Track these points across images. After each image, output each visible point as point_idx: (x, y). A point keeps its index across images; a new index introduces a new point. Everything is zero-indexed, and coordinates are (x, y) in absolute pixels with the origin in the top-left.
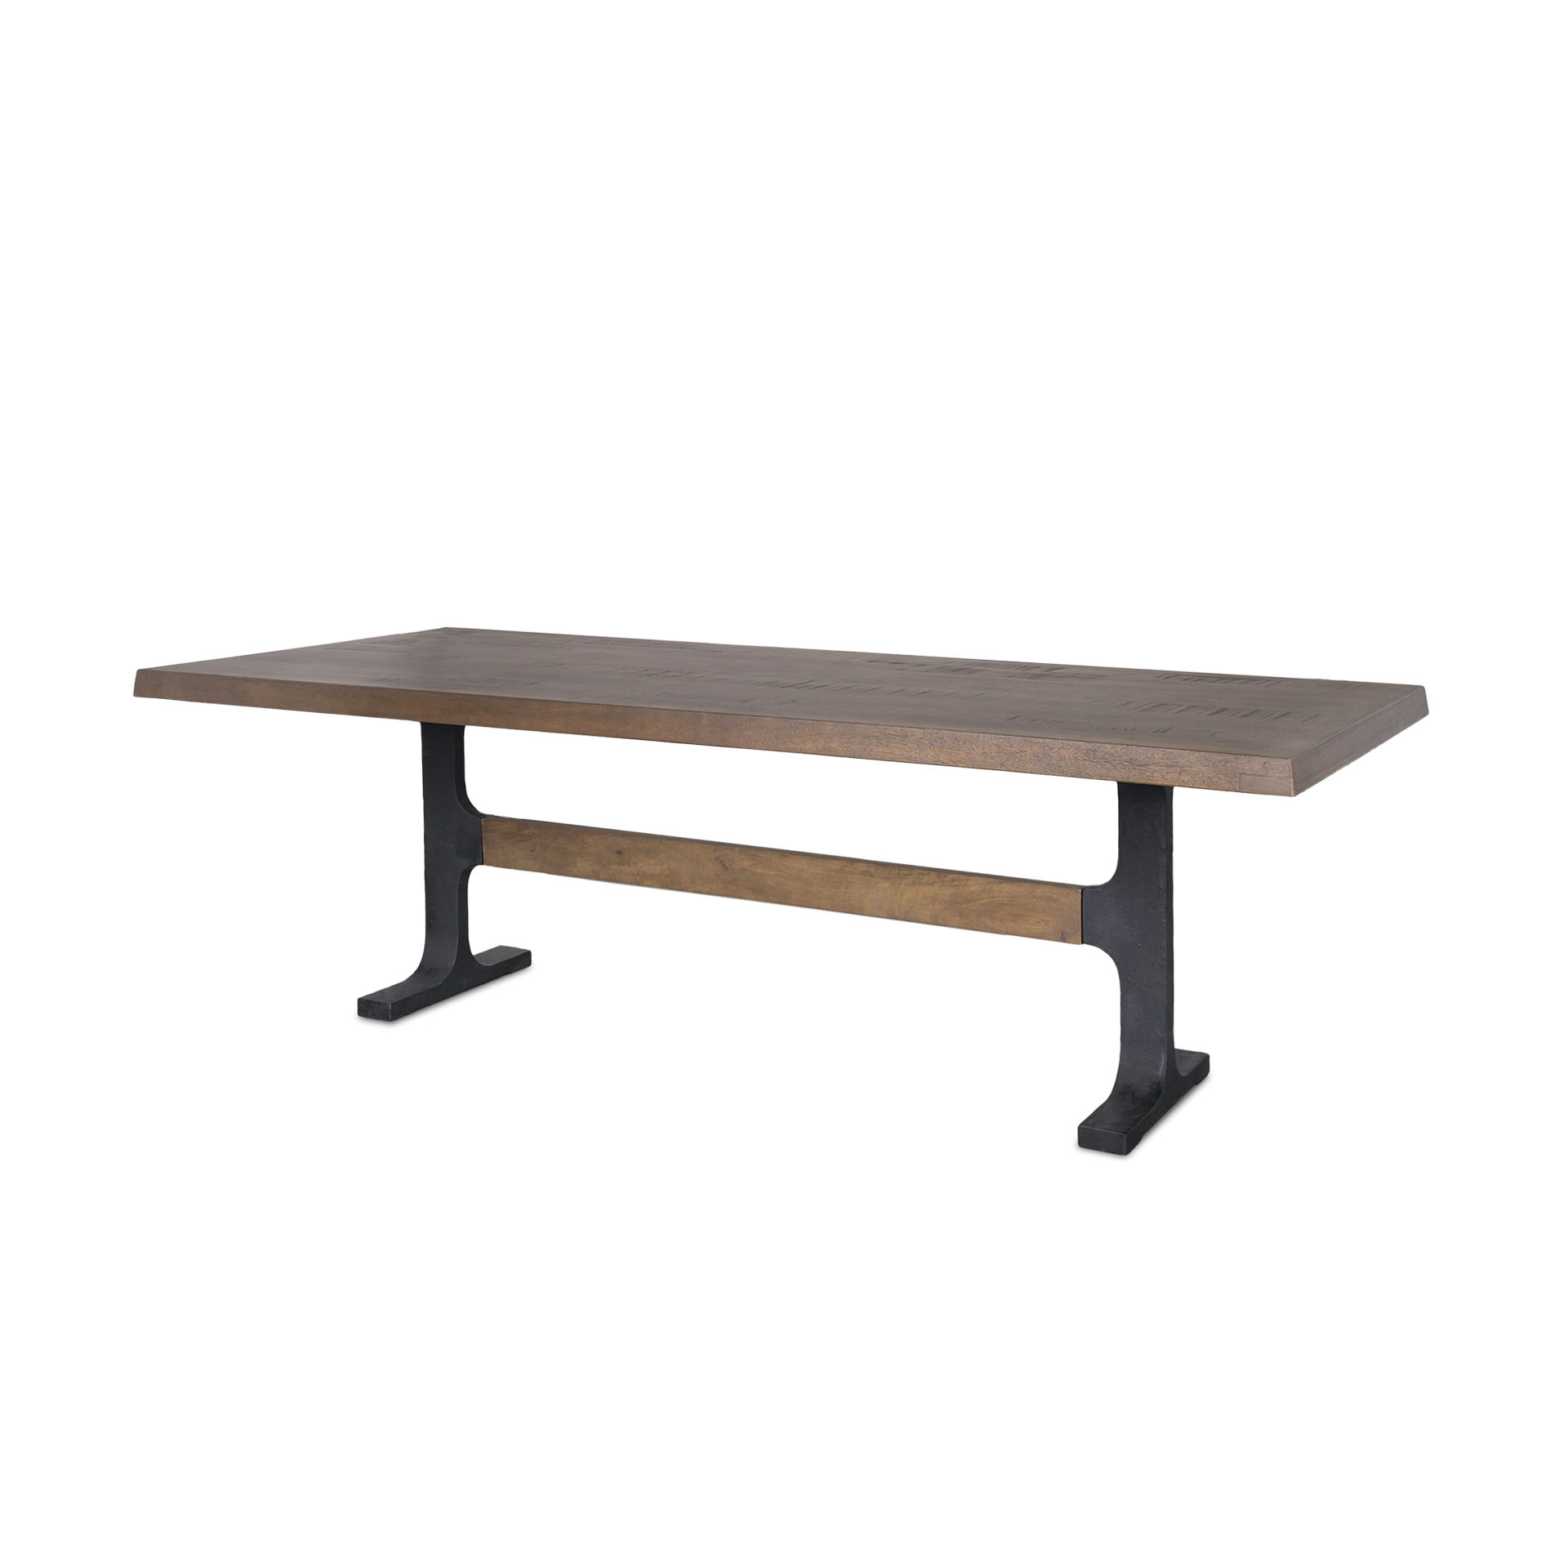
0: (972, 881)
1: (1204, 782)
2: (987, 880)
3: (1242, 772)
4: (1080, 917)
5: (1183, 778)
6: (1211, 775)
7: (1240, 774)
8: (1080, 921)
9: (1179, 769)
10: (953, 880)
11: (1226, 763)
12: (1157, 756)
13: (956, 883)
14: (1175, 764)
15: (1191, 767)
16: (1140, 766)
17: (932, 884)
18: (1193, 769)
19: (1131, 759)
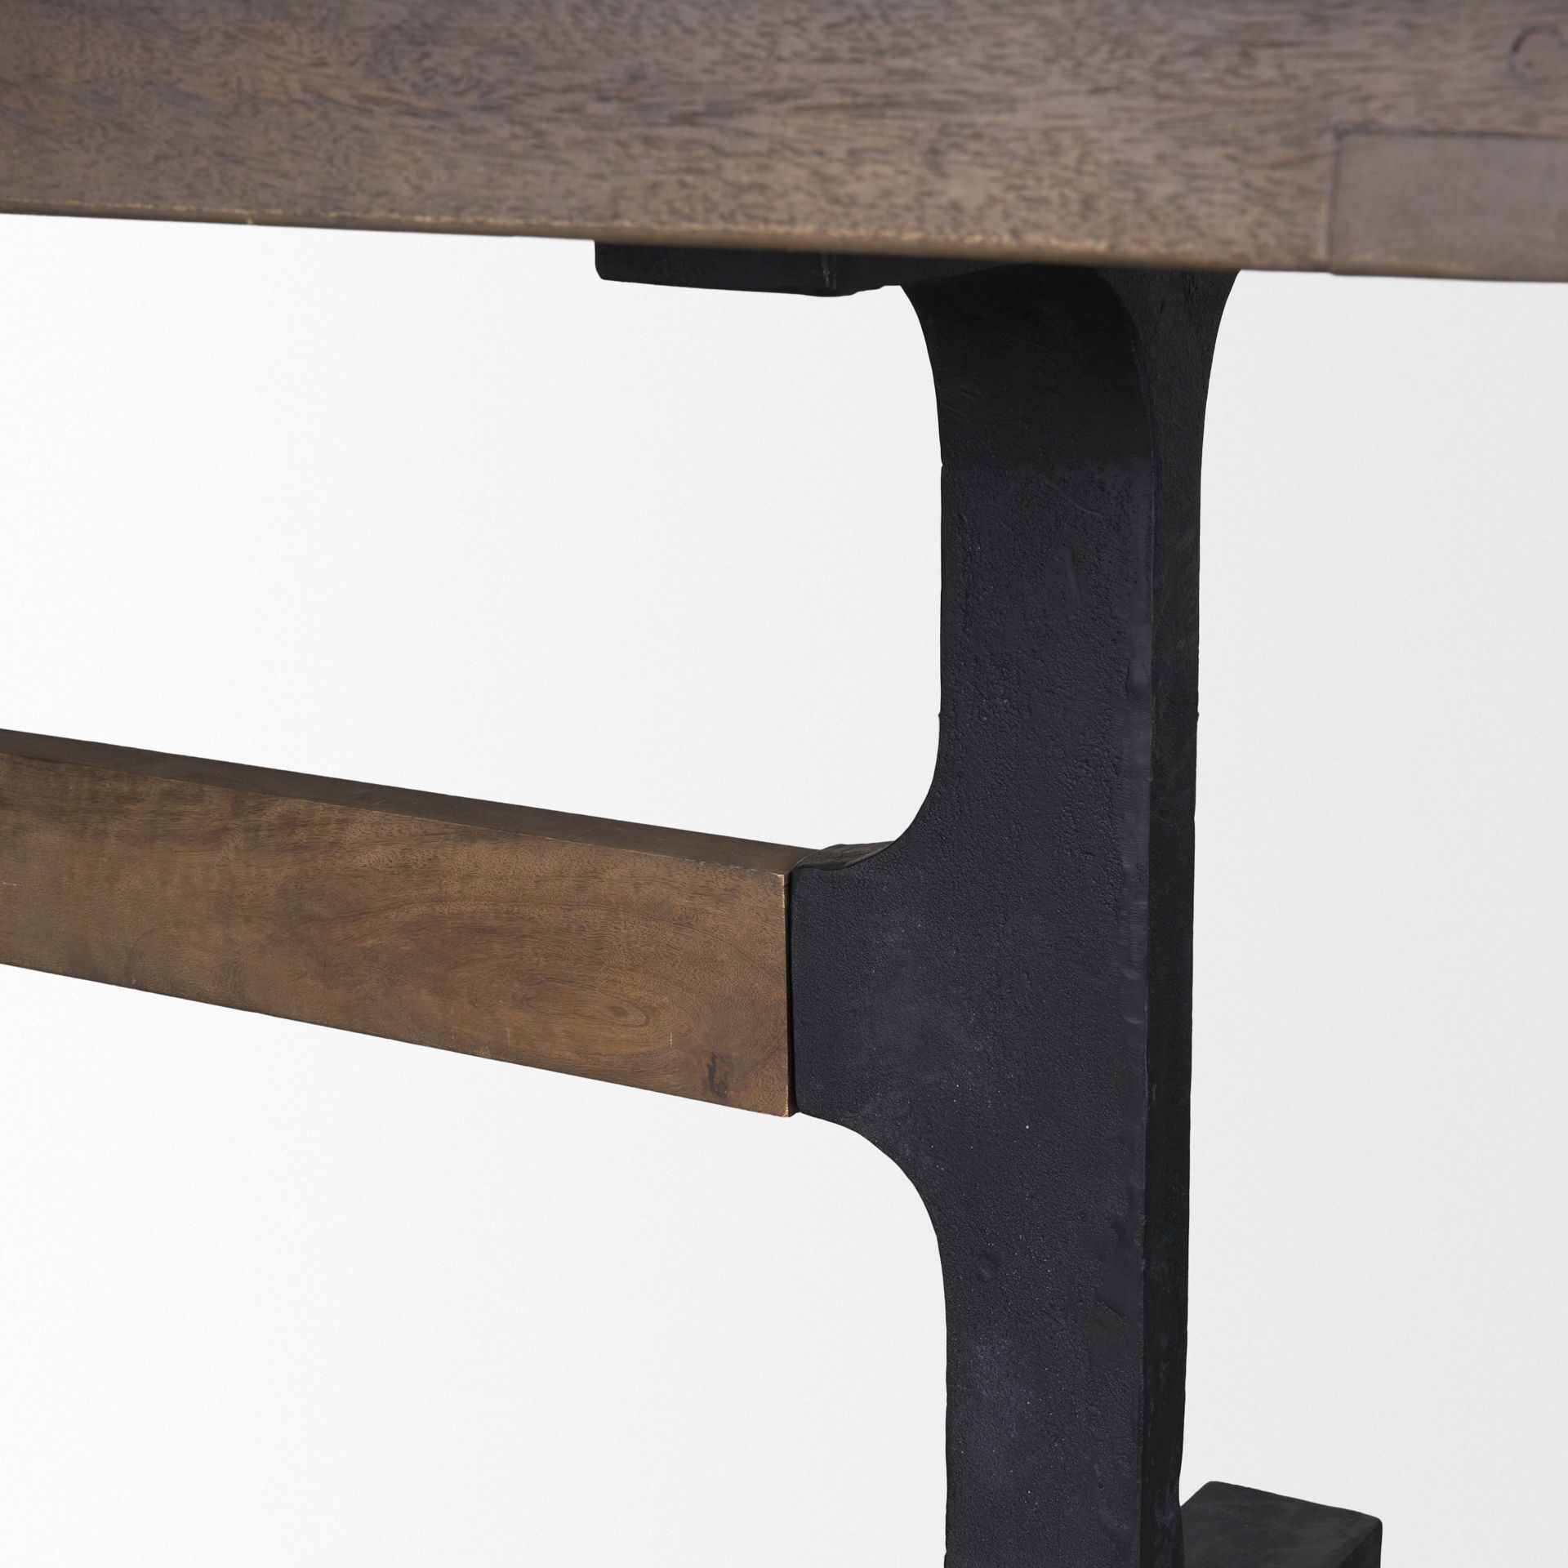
0: (365, 822)
1: (1088, 204)
2: (414, 825)
3: (1353, 114)
4: (783, 995)
5: (955, 190)
6: (1143, 154)
7: (1340, 134)
8: (783, 1012)
9: (925, 124)
10: (289, 823)
11: (1246, 56)
12: (790, 43)
13: (301, 836)
14: (906, 91)
15: (1009, 103)
16: (689, 119)
17: (215, 838)
18: (1022, 118)
19: (635, 77)
